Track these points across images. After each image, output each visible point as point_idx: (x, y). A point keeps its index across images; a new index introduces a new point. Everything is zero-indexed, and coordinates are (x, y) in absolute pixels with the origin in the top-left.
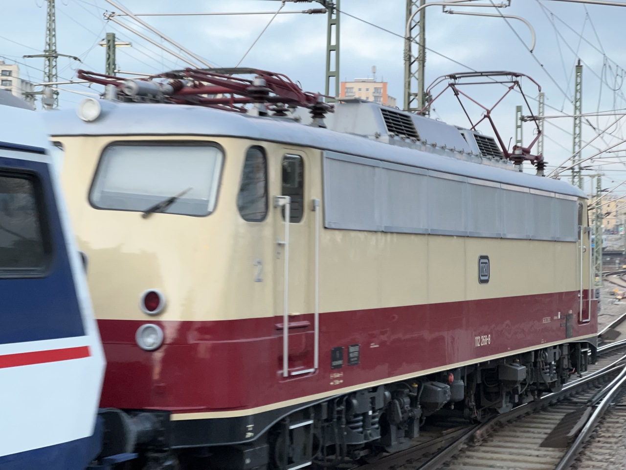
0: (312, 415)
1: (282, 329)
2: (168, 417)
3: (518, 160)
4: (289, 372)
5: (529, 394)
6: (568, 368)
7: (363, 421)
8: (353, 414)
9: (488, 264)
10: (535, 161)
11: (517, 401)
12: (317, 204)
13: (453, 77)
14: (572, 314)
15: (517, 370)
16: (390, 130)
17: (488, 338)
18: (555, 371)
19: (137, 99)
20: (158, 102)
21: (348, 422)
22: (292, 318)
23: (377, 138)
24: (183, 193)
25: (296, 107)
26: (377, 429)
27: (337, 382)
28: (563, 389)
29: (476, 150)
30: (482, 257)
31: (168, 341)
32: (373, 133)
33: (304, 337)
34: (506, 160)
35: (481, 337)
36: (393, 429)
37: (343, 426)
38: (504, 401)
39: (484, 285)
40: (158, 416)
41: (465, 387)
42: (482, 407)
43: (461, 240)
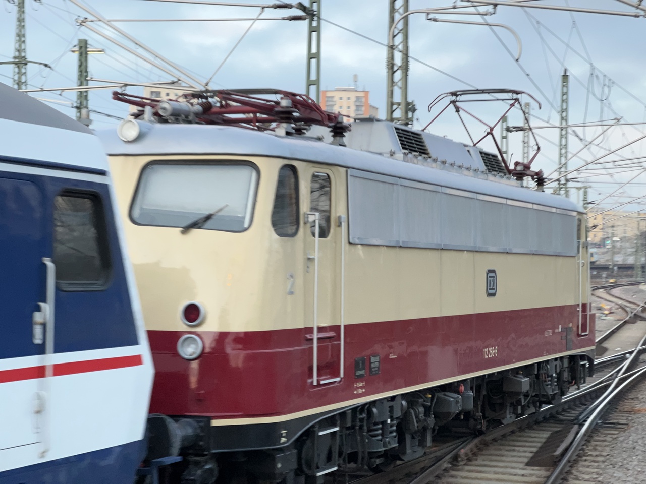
0: (339, 422)
1: (312, 340)
2: (209, 423)
3: (520, 176)
4: (318, 381)
5: (531, 406)
6: (568, 381)
7: (381, 429)
8: (374, 422)
9: (495, 278)
10: (535, 177)
11: (520, 412)
12: (342, 220)
13: (454, 94)
14: (571, 327)
15: (521, 382)
16: (403, 148)
17: (495, 350)
18: (556, 384)
19: (171, 120)
20: (190, 122)
21: (369, 430)
22: (321, 329)
23: (392, 155)
24: (220, 210)
25: (311, 125)
26: (395, 437)
27: (360, 391)
28: (563, 401)
29: (483, 167)
30: (490, 271)
31: (207, 350)
32: (388, 151)
33: (330, 347)
34: (509, 176)
35: (488, 349)
36: (408, 437)
37: (365, 434)
38: (508, 412)
39: (491, 299)
40: (198, 422)
41: (474, 397)
42: (487, 418)
43: (471, 254)
